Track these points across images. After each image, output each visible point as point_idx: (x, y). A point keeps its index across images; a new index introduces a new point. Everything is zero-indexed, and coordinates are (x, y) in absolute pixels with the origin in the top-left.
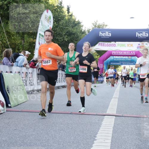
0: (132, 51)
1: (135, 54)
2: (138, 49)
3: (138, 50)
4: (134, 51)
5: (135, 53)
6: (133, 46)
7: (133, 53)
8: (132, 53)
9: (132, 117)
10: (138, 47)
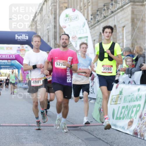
0: (12, 55)
1: (14, 58)
2: (18, 52)
3: (18, 54)
4: (14, 55)
5: (15, 56)
6: (12, 49)
7: (13, 57)
8: (11, 56)
9: (11, 126)
10: (18, 51)
